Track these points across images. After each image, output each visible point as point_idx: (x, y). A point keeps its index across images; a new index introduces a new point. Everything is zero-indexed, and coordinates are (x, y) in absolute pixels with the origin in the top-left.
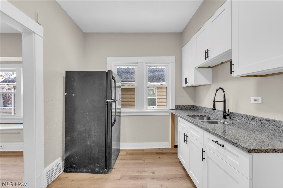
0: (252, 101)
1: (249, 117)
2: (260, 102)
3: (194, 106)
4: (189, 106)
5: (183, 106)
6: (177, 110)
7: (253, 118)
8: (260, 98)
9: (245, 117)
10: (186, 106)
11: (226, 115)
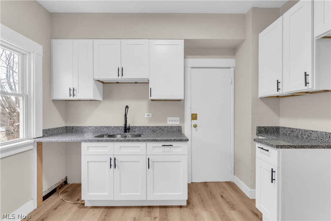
0: (146, 116)
1: (145, 127)
2: (151, 116)
3: (66, 127)
4: (60, 128)
5: (53, 129)
6: (45, 136)
7: (148, 127)
8: (151, 114)
9: (142, 128)
10: (57, 128)
11: (126, 129)
